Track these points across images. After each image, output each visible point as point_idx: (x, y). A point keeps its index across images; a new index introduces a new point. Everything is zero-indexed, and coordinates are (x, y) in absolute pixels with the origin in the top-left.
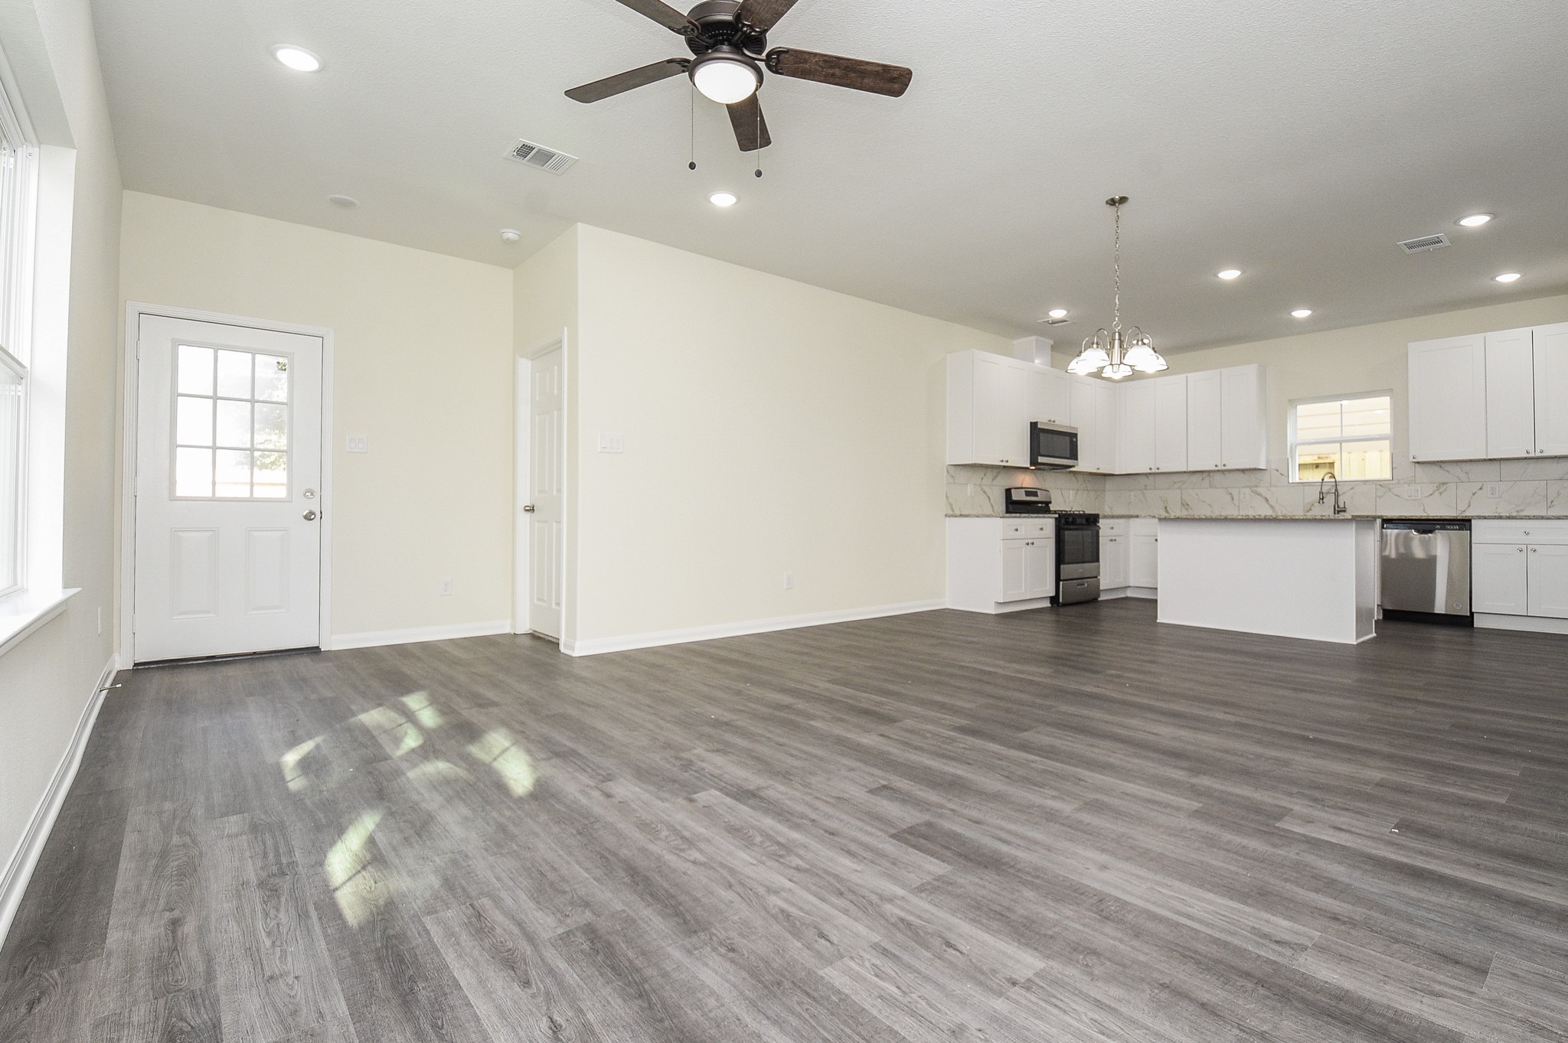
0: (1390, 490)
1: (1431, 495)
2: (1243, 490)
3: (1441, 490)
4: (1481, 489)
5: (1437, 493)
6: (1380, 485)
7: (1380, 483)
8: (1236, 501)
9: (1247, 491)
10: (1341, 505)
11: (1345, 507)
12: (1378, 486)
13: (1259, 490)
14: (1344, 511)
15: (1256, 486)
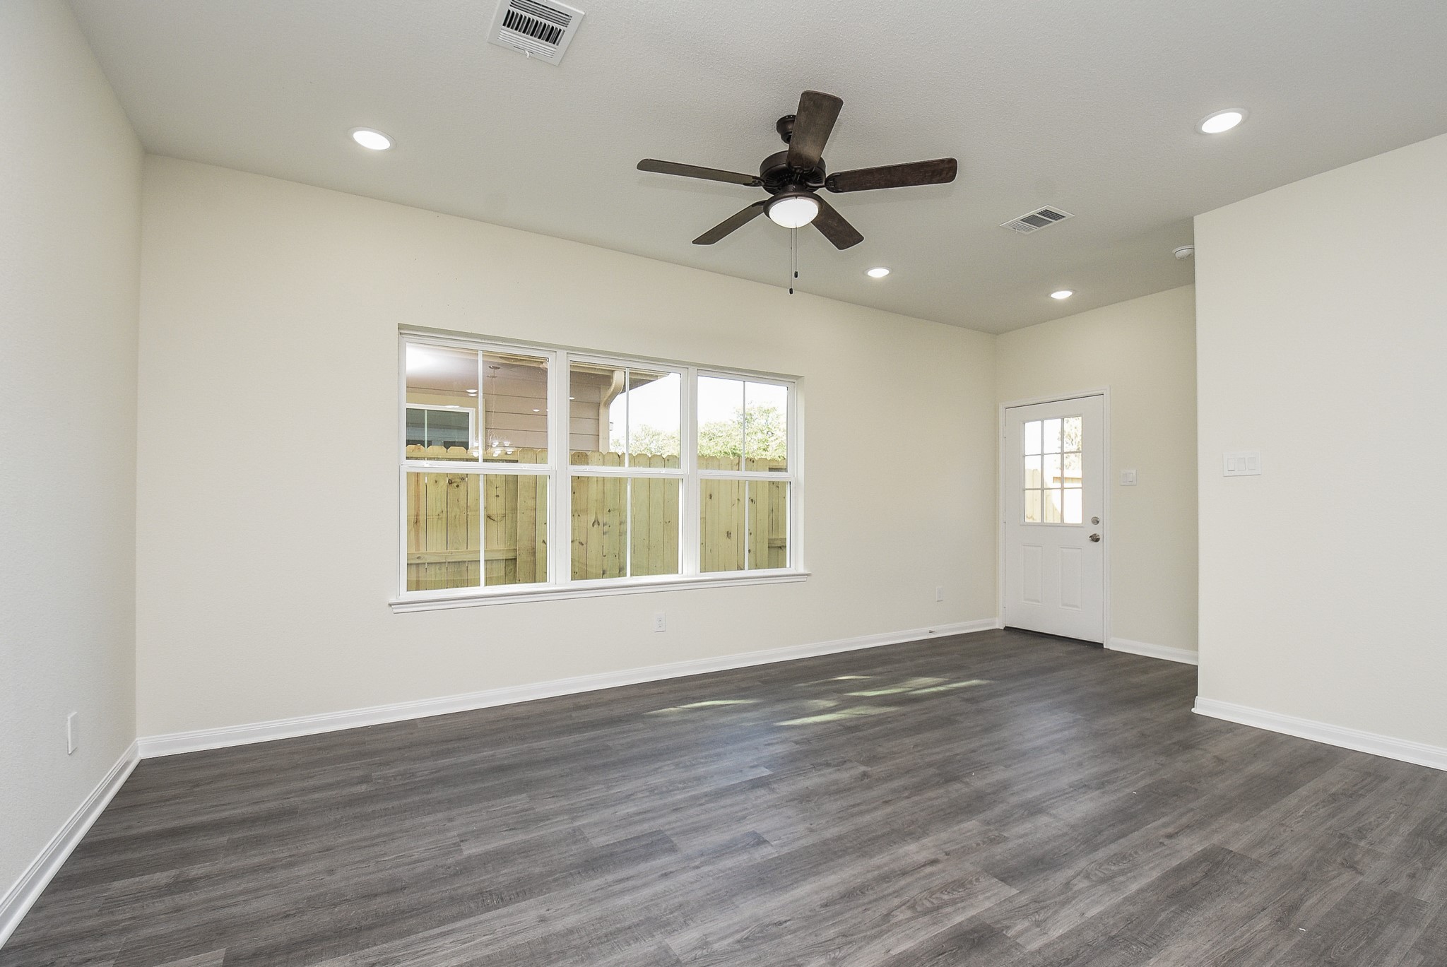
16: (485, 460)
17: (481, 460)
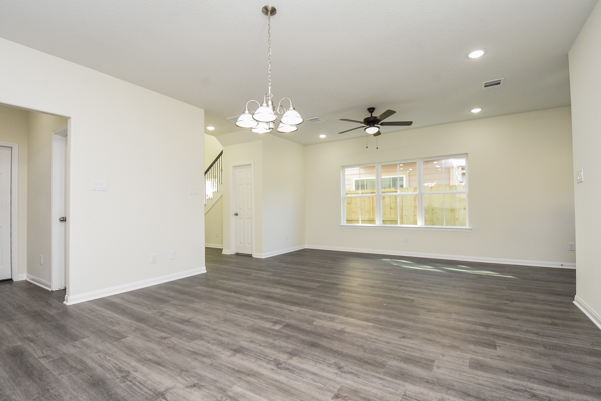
16: (361, 193)
17: (360, 193)
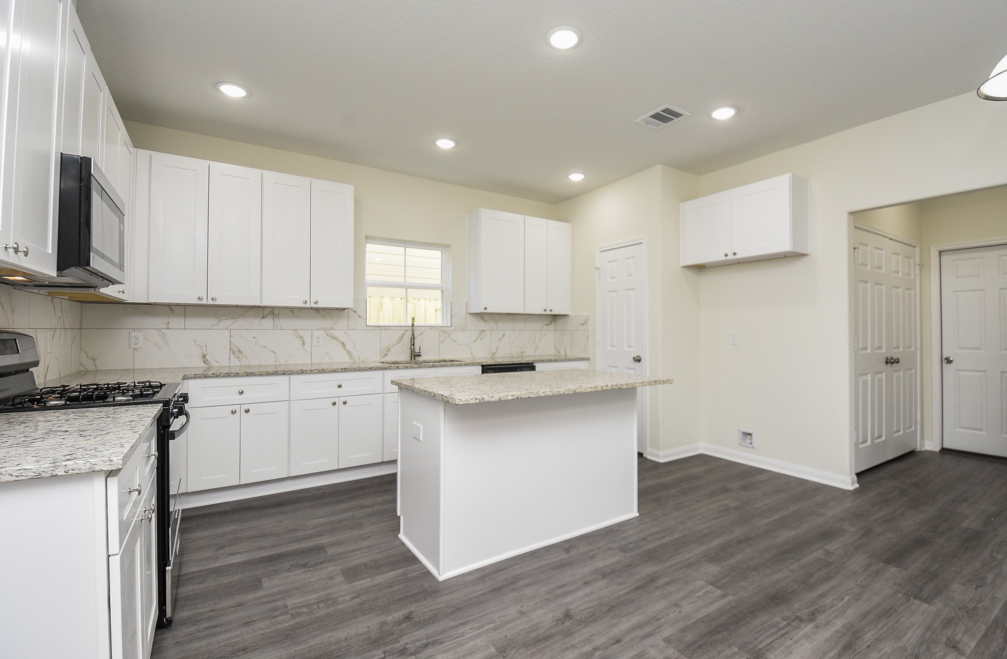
0: (449, 335)
1: (476, 340)
2: (316, 333)
3: (482, 336)
4: (504, 336)
5: (479, 339)
6: (442, 331)
7: (443, 329)
8: (308, 346)
9: (322, 334)
10: (417, 351)
11: (420, 352)
12: (441, 332)
13: (335, 333)
14: (420, 356)
15: (332, 329)
